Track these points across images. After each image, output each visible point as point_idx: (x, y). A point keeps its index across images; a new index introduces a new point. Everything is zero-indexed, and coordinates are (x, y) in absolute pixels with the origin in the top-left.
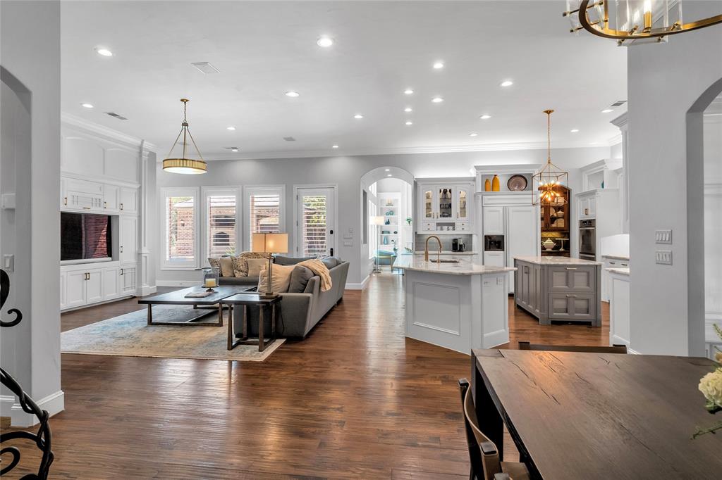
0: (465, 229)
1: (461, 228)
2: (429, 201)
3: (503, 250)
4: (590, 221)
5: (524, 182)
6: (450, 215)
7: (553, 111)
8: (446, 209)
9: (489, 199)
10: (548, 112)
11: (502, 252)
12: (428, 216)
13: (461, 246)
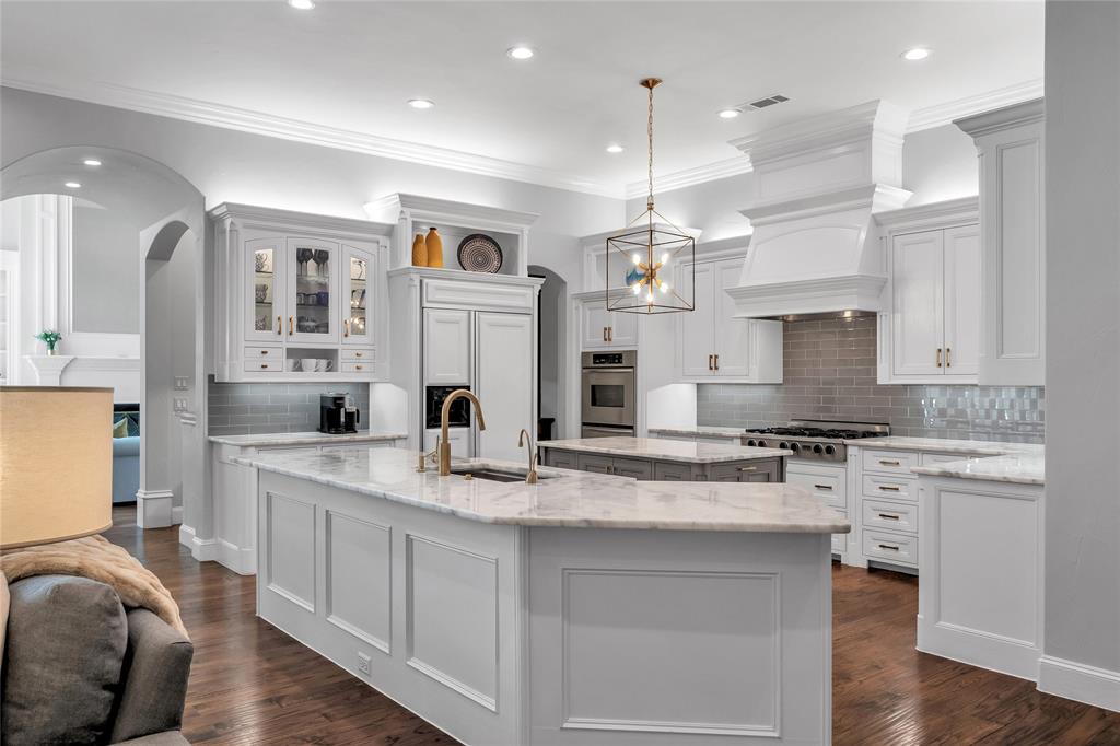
0: (365, 367)
1: (353, 368)
2: (262, 280)
3: (468, 425)
4: (615, 358)
5: (494, 255)
6: (323, 327)
7: (660, 81)
8: (314, 307)
9: (438, 289)
10: (648, 84)
11: (465, 429)
12: (263, 324)
13: (349, 416)
